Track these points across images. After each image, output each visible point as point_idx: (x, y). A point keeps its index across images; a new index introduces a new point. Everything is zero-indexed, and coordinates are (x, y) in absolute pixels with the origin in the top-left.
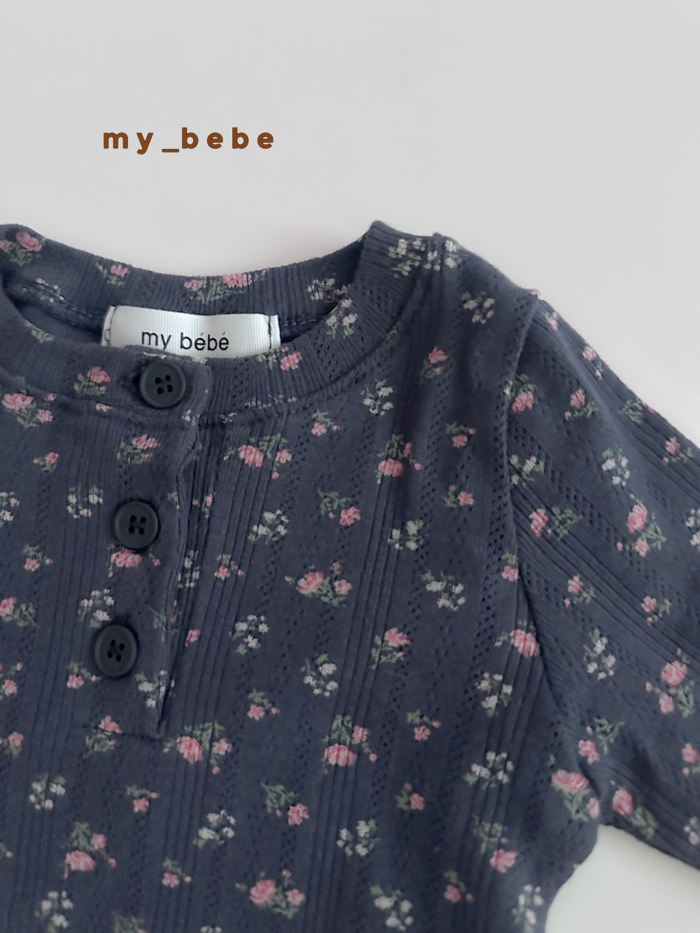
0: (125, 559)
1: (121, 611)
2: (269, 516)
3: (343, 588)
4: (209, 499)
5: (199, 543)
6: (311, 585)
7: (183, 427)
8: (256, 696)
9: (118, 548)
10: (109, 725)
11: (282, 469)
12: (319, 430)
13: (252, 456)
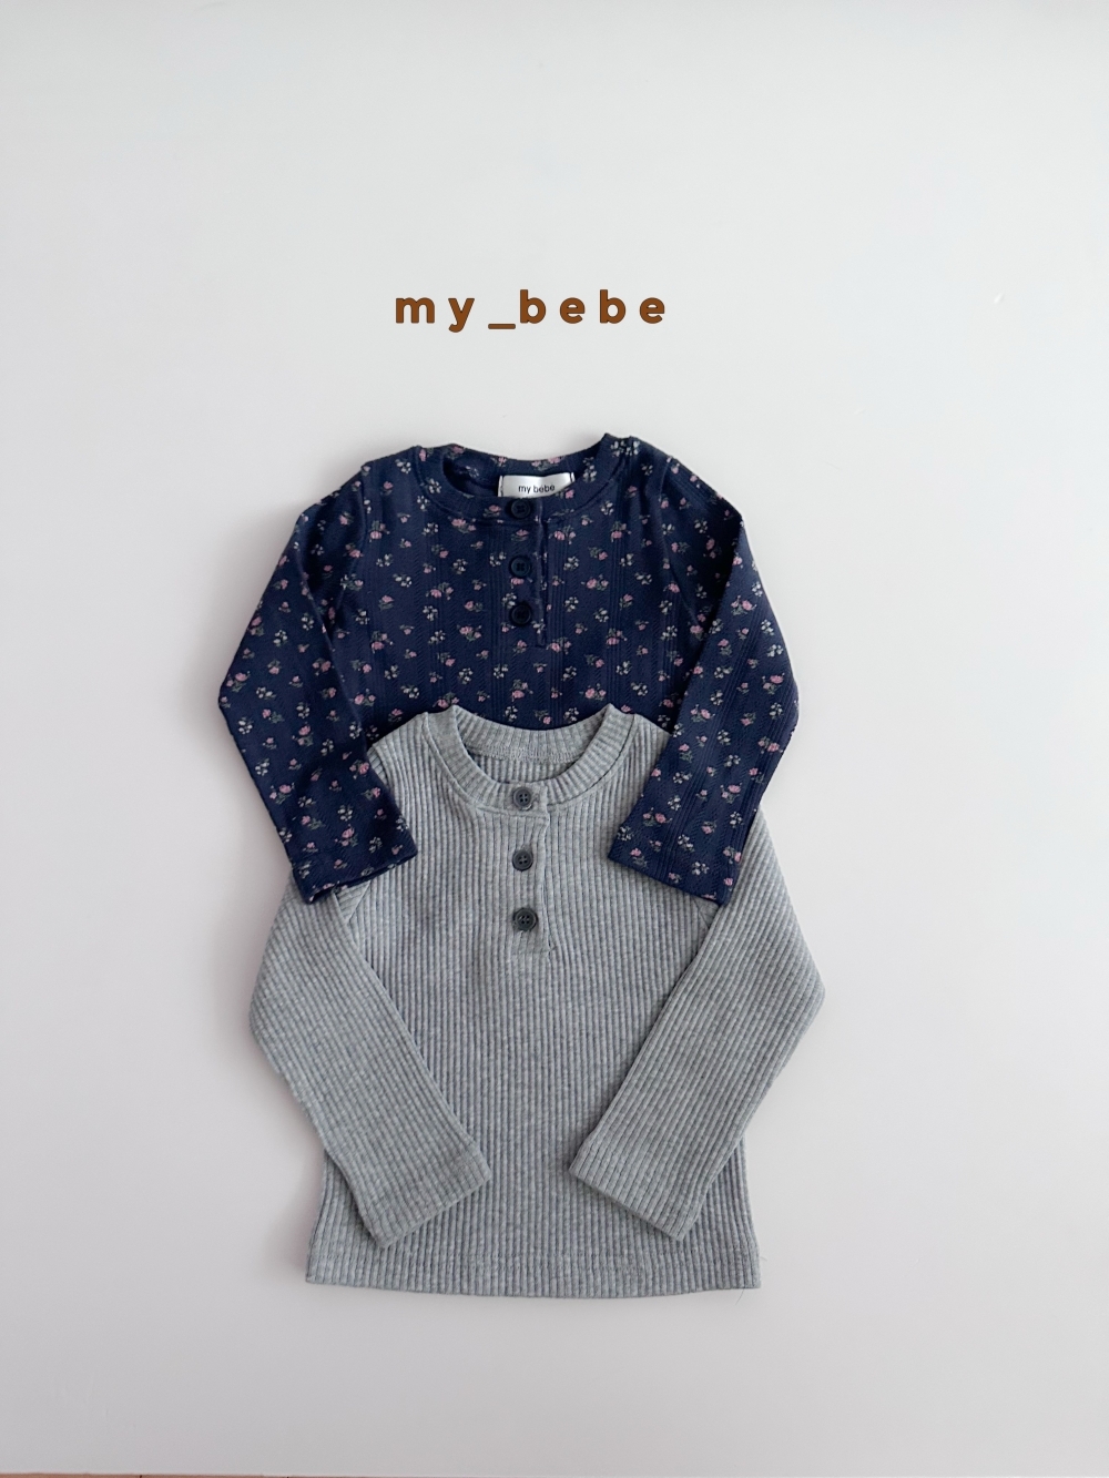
0: (516, 581)
1: (521, 601)
2: (570, 560)
3: (605, 584)
4: (545, 555)
5: (545, 573)
6: (592, 584)
7: (536, 524)
8: (578, 625)
9: (514, 576)
10: (521, 644)
11: (573, 540)
12: (585, 523)
13: (560, 536)
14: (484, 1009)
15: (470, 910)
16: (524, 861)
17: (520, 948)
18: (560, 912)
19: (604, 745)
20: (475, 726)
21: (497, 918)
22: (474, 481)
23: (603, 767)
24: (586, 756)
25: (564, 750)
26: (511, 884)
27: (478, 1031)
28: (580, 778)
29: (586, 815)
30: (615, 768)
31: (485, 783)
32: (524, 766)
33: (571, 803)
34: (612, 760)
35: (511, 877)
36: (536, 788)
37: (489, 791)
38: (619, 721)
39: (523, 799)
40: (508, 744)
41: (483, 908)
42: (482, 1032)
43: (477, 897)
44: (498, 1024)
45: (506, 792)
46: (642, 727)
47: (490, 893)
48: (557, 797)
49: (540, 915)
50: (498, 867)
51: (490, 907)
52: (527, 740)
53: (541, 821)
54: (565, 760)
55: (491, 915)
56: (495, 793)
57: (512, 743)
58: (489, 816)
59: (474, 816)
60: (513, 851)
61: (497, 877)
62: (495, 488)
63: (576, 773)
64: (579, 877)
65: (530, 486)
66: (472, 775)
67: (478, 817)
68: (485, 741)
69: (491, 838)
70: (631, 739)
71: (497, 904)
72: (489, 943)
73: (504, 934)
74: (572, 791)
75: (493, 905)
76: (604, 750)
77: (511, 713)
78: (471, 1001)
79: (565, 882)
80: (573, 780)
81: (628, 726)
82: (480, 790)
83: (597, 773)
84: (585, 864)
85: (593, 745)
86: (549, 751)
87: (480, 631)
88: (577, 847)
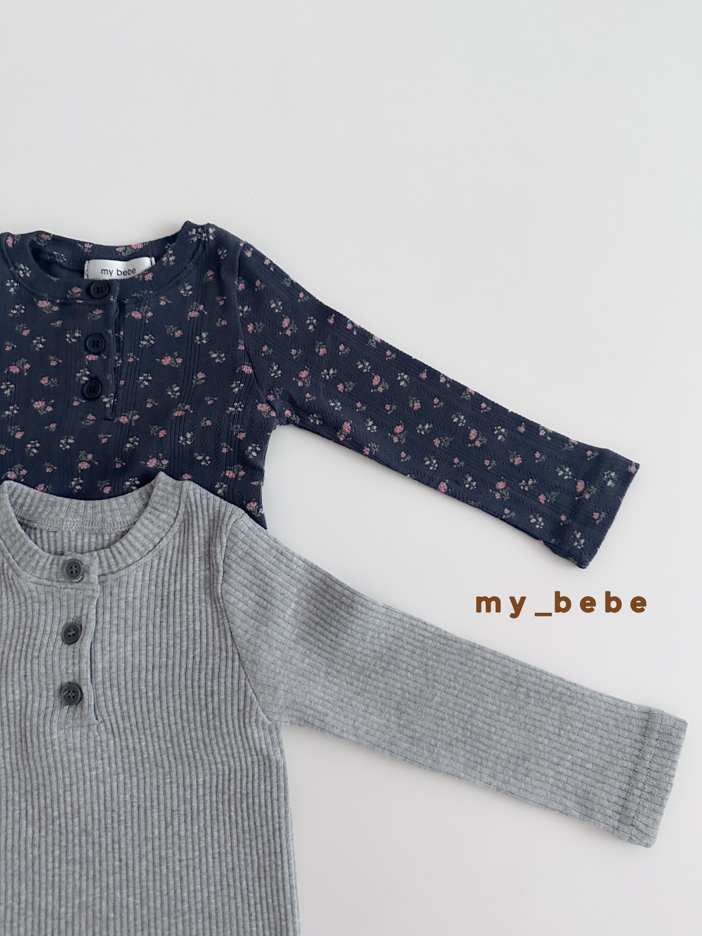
0: (91, 357)
1: (93, 375)
2: (146, 337)
3: (179, 361)
4: (122, 333)
5: (121, 350)
6: (166, 361)
7: (111, 303)
8: (149, 400)
9: (89, 353)
10: (91, 417)
11: (149, 319)
13: (137, 315)
14: (35, 785)
15: (16, 686)
16: (72, 634)
17: (66, 723)
18: (108, 684)
19: (157, 513)
20: (32, 500)
21: (44, 693)
22: (61, 266)
23: (158, 534)
24: (138, 524)
25: (119, 519)
26: (56, 659)
27: (30, 807)
28: (133, 546)
29: (139, 583)
30: (170, 535)
31: (37, 557)
32: (80, 537)
33: (123, 573)
34: (167, 527)
35: (57, 651)
36: (86, 559)
37: (41, 564)
38: (169, 488)
39: (74, 571)
40: (62, 516)
41: (30, 684)
42: (33, 808)
43: (22, 673)
44: (49, 800)
45: (58, 564)
46: (191, 493)
47: (35, 668)
48: (110, 566)
49: (84, 690)
50: (45, 641)
51: (36, 682)
52: (81, 511)
53: (90, 593)
54: (119, 529)
55: (37, 691)
56: (48, 566)
57: (67, 515)
58: (41, 589)
59: (27, 590)
60: (63, 623)
61: (43, 651)
62: (82, 272)
63: (129, 542)
64: (129, 648)
65: (114, 269)
66: (24, 549)
67: (30, 591)
68: (41, 513)
69: (43, 611)
70: (183, 505)
71: (43, 679)
72: (35, 719)
73: (50, 709)
74: (124, 560)
75: (40, 681)
76: (157, 517)
77: (76, 484)
78: (22, 777)
79: (114, 654)
80: (126, 549)
81: (178, 493)
82: (33, 564)
83: (152, 541)
84: (137, 633)
85: (146, 514)
86: (103, 521)
87: (52, 405)
88: (130, 616)
